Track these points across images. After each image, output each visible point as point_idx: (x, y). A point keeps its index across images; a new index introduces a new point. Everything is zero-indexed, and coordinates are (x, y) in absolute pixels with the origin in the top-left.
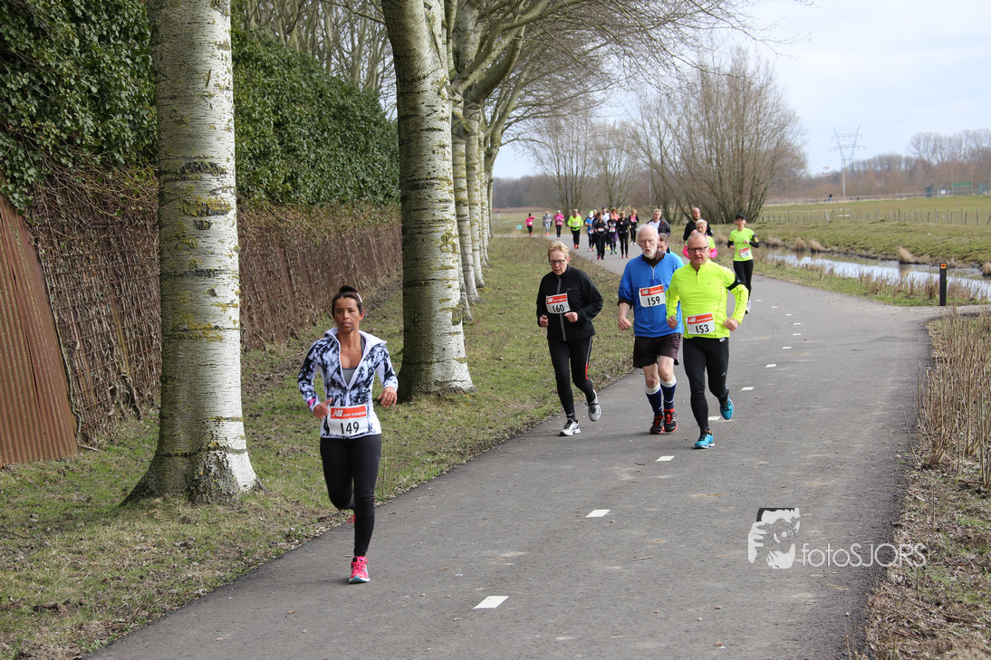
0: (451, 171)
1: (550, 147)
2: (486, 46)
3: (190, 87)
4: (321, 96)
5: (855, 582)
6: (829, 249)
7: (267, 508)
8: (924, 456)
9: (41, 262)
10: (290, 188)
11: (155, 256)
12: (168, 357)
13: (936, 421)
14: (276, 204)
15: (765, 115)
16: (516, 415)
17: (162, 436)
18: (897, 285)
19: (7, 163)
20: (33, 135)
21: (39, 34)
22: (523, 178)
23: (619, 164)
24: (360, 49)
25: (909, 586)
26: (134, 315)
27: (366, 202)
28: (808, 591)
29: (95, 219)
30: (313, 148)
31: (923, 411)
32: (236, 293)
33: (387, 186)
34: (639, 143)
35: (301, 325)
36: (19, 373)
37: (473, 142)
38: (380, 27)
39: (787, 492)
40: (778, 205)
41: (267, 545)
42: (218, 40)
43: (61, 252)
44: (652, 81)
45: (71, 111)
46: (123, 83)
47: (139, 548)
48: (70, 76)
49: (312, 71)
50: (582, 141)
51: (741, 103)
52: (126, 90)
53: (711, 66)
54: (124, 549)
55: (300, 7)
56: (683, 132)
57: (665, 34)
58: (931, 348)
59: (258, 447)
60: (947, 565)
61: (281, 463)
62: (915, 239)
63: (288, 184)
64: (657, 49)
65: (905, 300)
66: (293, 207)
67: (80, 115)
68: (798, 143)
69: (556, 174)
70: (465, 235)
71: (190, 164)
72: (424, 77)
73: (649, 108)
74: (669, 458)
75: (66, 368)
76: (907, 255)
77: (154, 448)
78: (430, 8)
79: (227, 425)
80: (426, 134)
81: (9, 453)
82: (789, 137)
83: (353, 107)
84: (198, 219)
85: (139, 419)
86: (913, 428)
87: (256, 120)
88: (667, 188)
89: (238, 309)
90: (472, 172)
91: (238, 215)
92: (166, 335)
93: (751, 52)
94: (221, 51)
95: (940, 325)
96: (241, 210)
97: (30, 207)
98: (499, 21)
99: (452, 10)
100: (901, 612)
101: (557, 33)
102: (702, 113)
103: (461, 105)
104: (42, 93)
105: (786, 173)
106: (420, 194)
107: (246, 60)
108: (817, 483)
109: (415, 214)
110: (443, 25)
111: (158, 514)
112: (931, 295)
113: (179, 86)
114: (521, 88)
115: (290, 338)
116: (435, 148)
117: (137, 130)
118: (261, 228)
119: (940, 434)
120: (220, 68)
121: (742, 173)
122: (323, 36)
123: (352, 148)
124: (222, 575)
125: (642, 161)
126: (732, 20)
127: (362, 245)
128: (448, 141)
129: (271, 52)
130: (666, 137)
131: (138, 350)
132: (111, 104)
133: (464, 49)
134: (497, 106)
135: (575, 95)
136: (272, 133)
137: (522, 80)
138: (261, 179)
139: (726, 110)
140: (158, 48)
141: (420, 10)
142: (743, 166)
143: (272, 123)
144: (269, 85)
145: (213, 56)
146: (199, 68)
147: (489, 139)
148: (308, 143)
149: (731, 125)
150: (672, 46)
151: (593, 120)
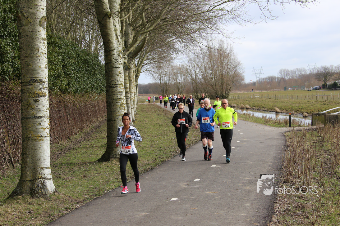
0: (123, 81)
1: (157, 73)
2: (135, 39)
3: (32, 53)
4: (78, 56)
5: (261, 222)
6: (252, 108)
7: (59, 199)
8: (284, 178)
10: (68, 88)
11: (20, 111)
12: (24, 147)
13: (288, 166)
14: (63, 93)
15: (230, 62)
16: (146, 165)
17: (22, 174)
18: (275, 120)
22: (148, 84)
23: (181, 79)
24: (92, 40)
25: (279, 223)
26: (12, 132)
27: (94, 92)
28: (245, 225)
30: (76, 74)
31: (284, 163)
32: (48, 124)
33: (102, 87)
34: (188, 72)
35: (71, 135)
37: (131, 72)
38: (99, 33)
39: (238, 191)
40: (235, 93)
41: (59, 212)
42: (42, 37)
44: (192, 51)
46: (9, 52)
47: (13, 214)
49: (75, 48)
50: (169, 71)
51: (222, 58)
52: (10, 54)
53: (212, 46)
54: (8, 214)
55: (71, 26)
56: (203, 68)
57: (196, 35)
58: (286, 141)
59: (56, 177)
60: (292, 215)
61: (64, 183)
62: (281, 104)
63: (67, 86)
64: (193, 40)
65: (278, 125)
66: (69, 94)
68: (241, 72)
69: (159, 82)
70: (129, 104)
71: (32, 80)
72: (114, 50)
73: (191, 60)
74: (198, 180)
76: (278, 110)
77: (19, 178)
78: (116, 26)
79: (45, 170)
80: (115, 69)
82: (238, 70)
83: (89, 60)
84: (35, 98)
85: (14, 168)
86: (281, 169)
87: (56, 64)
88: (197, 87)
89: (49, 130)
90: (131, 82)
91: (49, 97)
92: (23, 139)
93: (225, 42)
94: (43, 41)
95: (289, 134)
96: (50, 95)
98: (140, 31)
99: (124, 27)
101: (160, 35)
102: (209, 62)
103: (127, 59)
105: (238, 82)
106: (112, 90)
107: (52, 44)
108: (248, 188)
109: (111, 96)
110: (120, 32)
111: (20, 201)
112: (286, 123)
113: (28, 53)
114: (147, 53)
115: (68, 139)
116: (118, 74)
117: (13, 68)
118: (57, 101)
119: (289, 171)
120: (43, 47)
121: (223, 82)
122: (79, 35)
123: (89, 74)
124: (43, 222)
125: (189, 78)
126: (218, 31)
127: (93, 107)
128: (122, 71)
129: (61, 41)
130: (197, 70)
131: (14, 144)
132: (5, 59)
133: (128, 40)
134: (139, 59)
135: (166, 56)
136: (61, 69)
137: (148, 51)
138: (57, 84)
139: (217, 61)
140: (21, 40)
141: (112, 27)
142: (223, 80)
143: (61, 65)
144: (60, 52)
145: (40, 43)
146: (35, 47)
147: (137, 71)
148: (74, 72)
149: (219, 66)
150: (198, 39)
151: (172, 64)
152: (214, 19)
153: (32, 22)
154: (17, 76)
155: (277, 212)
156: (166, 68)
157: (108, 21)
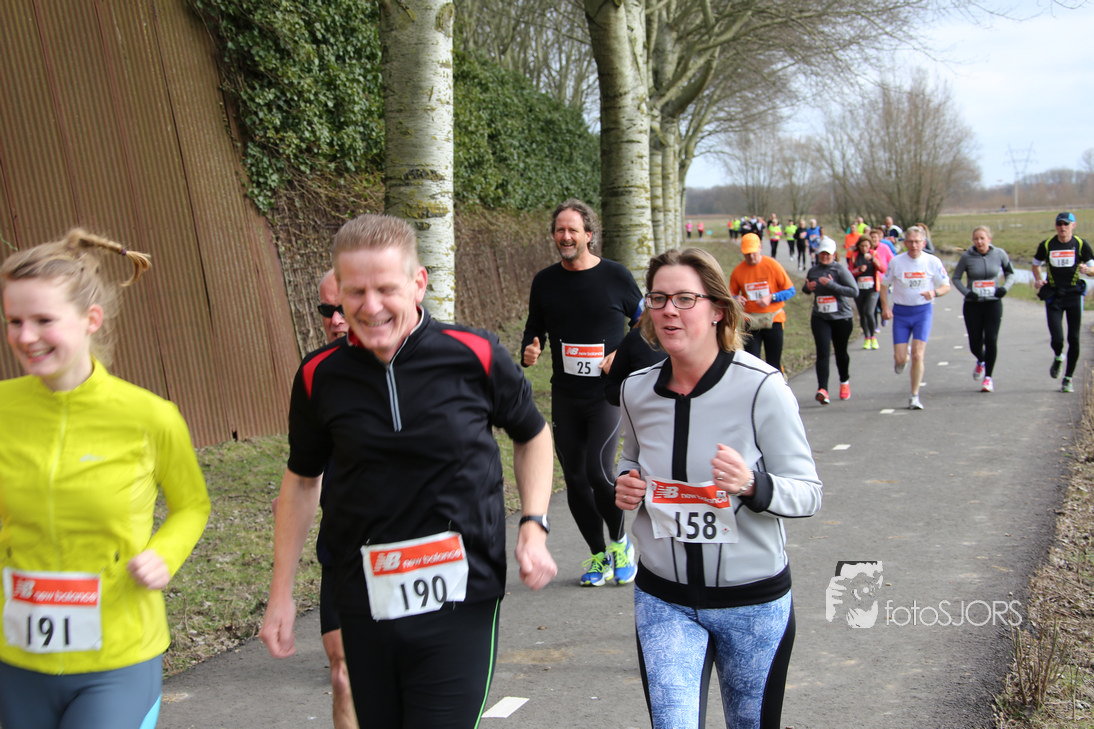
0: (648, 179)
1: (738, 158)
2: (683, 65)
3: (414, 101)
4: (531, 111)
5: (1019, 565)
9: (279, 257)
10: (501, 194)
14: (489, 209)
15: (942, 130)
19: (254, 169)
20: (277, 145)
21: (284, 54)
22: (713, 188)
23: (803, 176)
24: (567, 68)
25: (1070, 569)
28: (974, 571)
29: (328, 220)
30: (522, 158)
31: (1086, 408)
32: (452, 289)
33: (589, 193)
34: (823, 156)
35: (509, 318)
36: (261, 356)
37: (668, 154)
38: (586, 48)
39: (956, 480)
40: (953, 215)
42: (441, 59)
43: (299, 249)
44: (837, 98)
45: (310, 123)
46: (356, 99)
48: (310, 92)
49: (523, 88)
51: (920, 119)
52: (358, 104)
53: (892, 85)
55: (513, 30)
56: (865, 146)
57: (851, 54)
63: (500, 191)
64: (842, 68)
66: (503, 211)
67: (317, 127)
68: (972, 156)
69: (744, 183)
70: (659, 239)
71: (412, 171)
72: (625, 93)
73: (833, 123)
74: (845, 447)
75: (300, 353)
78: (632, 30)
80: (625, 145)
81: (251, 428)
82: (965, 151)
83: (559, 121)
84: (419, 221)
86: (1078, 423)
87: (472, 133)
88: (848, 199)
89: (453, 303)
90: (667, 181)
91: (455, 218)
94: (443, 69)
96: (457, 214)
97: (272, 209)
98: (695, 43)
99: (653, 32)
100: (1062, 593)
101: (749, 53)
102: (882, 128)
103: (659, 119)
104: (285, 108)
105: (961, 185)
106: (618, 201)
107: (465, 78)
108: (984, 473)
109: (614, 219)
110: (644, 47)
113: (405, 101)
114: (714, 105)
115: (499, 330)
116: (634, 159)
117: (367, 140)
118: (474, 230)
120: (441, 84)
121: (920, 184)
122: (533, 56)
123: (557, 159)
125: (826, 173)
126: (914, 43)
128: (646, 152)
129: (487, 70)
130: (849, 151)
132: (345, 117)
133: (663, 68)
134: (692, 121)
135: (765, 111)
136: (486, 144)
137: (715, 97)
138: (475, 185)
139: (905, 126)
140: (388, 66)
141: (623, 32)
142: (920, 178)
143: (486, 135)
144: (484, 101)
145: (436, 73)
146: (423, 84)
147: (683, 151)
148: (518, 154)
149: (910, 140)
150: (856, 66)
151: (780, 134)
152: (902, 9)
153: (416, 19)
154: (373, 161)
155: (1066, 541)
156: (763, 145)
157: (612, 14)
